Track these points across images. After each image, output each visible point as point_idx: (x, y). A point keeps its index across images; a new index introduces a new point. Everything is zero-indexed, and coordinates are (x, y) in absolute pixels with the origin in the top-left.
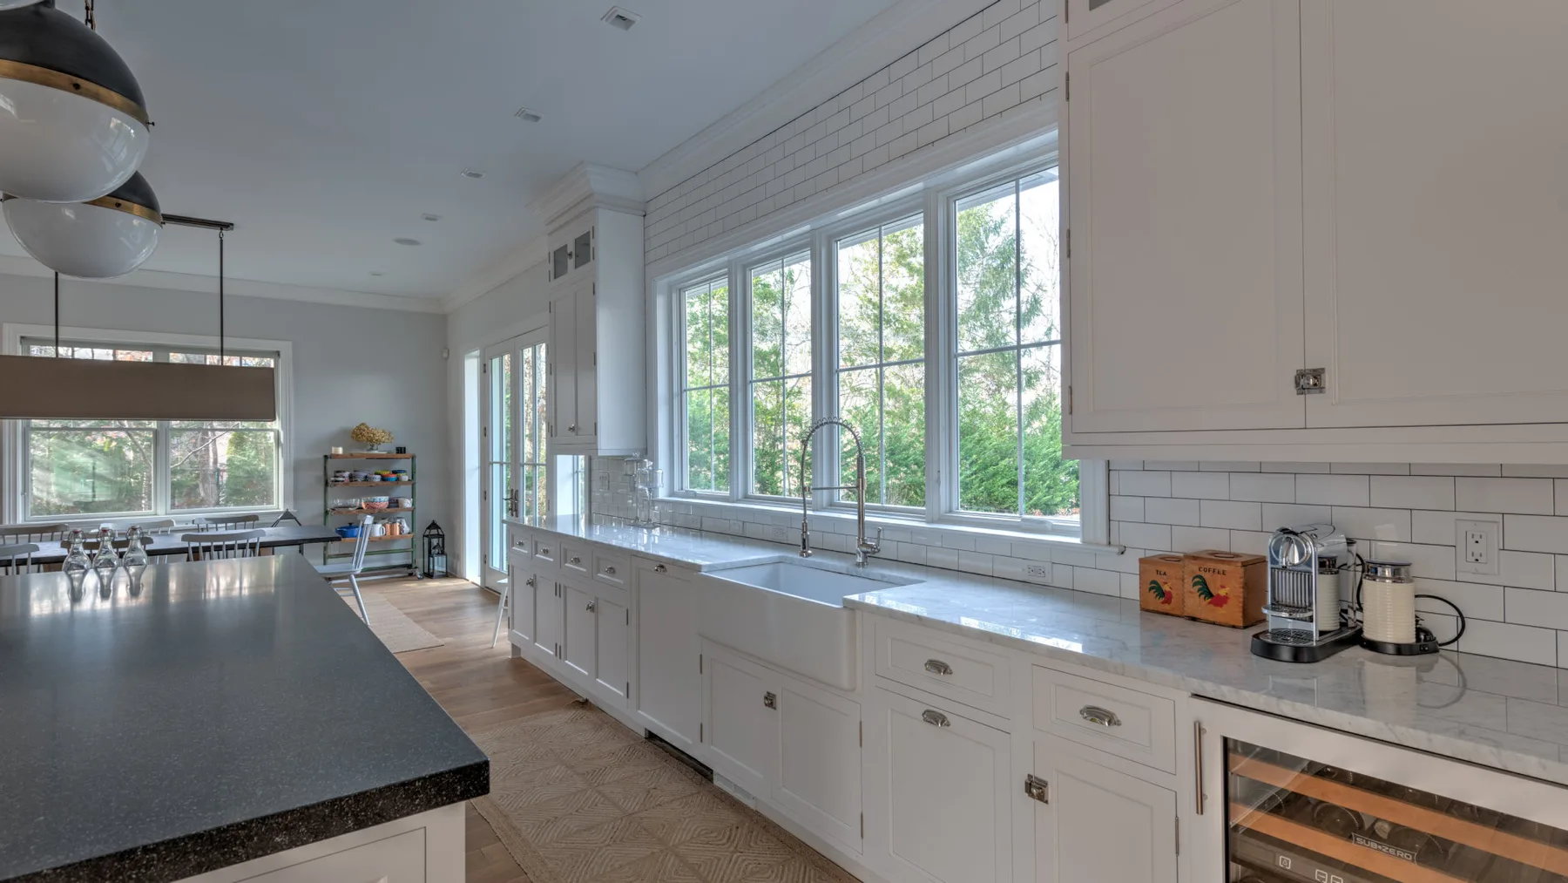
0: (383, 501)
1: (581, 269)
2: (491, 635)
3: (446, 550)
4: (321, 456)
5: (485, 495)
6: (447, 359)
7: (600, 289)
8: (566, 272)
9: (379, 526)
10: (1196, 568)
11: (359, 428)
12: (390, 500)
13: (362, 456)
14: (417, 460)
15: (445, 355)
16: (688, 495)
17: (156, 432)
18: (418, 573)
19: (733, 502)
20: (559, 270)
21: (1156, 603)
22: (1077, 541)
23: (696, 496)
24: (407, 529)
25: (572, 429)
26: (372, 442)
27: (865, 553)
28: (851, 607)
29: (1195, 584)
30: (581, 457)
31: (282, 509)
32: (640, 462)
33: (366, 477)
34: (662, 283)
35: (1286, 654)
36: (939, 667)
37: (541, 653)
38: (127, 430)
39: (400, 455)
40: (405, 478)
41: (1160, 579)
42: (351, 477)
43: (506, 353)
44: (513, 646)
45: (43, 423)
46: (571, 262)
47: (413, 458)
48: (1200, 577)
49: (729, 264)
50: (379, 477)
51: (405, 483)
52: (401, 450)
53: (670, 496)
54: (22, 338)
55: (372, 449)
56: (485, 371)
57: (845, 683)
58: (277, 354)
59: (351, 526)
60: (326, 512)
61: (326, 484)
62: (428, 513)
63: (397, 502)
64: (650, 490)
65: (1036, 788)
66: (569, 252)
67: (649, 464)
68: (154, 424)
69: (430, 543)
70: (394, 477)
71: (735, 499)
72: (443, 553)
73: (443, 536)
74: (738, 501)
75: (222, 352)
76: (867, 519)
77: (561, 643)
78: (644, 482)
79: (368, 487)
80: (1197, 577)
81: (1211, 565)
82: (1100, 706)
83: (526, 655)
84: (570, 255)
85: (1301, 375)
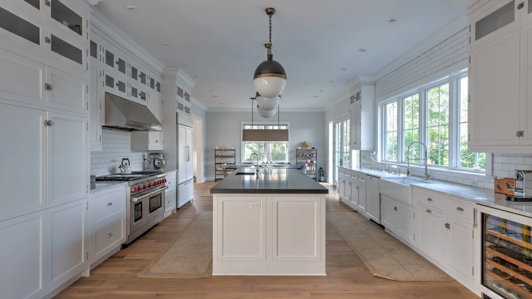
0: (309, 161)
1: (357, 101)
2: (334, 196)
3: (324, 175)
4: (296, 149)
5: (334, 161)
6: (325, 124)
7: (362, 107)
8: (354, 102)
9: (308, 167)
10: (506, 181)
11: (304, 143)
12: (311, 161)
13: (305, 149)
14: (317, 151)
15: (324, 123)
16: (386, 161)
17: (265, 143)
18: (317, 180)
19: (398, 163)
20: (352, 102)
21: (498, 190)
22: (485, 175)
23: (388, 162)
24: (315, 169)
25: (355, 143)
26: (307, 146)
27: (427, 177)
28: (412, 186)
29: (506, 185)
30: (359, 151)
31: (288, 162)
32: (372, 152)
33: (305, 155)
34: (380, 104)
35: (513, 199)
36: (430, 200)
37: (346, 199)
38: (256, 143)
39: (313, 149)
40: (314, 155)
41: (499, 184)
42: (302, 155)
43: (340, 122)
44: (340, 198)
45: (247, 142)
46: (355, 100)
47: (316, 150)
48: (508, 183)
49: (397, 98)
50: (308, 155)
51: (314, 157)
52: (313, 148)
53: (382, 161)
54: (244, 124)
55: (307, 148)
56: (334, 127)
57: (410, 203)
58: (287, 125)
59: (302, 167)
60: (297, 163)
61: (297, 156)
62: (320, 165)
63: (312, 161)
64: (375, 160)
65: (447, 226)
66: (355, 97)
67: (375, 152)
68: (264, 142)
69: (320, 173)
70: (312, 155)
71: (398, 162)
72: (323, 176)
73: (323, 171)
74: (399, 163)
75: (279, 125)
76: (428, 168)
77: (351, 197)
78: (373, 158)
79: (306, 158)
80: (507, 183)
81: (510, 181)
82: (461, 207)
83: (343, 200)
84: (355, 98)
85: (518, 132)
